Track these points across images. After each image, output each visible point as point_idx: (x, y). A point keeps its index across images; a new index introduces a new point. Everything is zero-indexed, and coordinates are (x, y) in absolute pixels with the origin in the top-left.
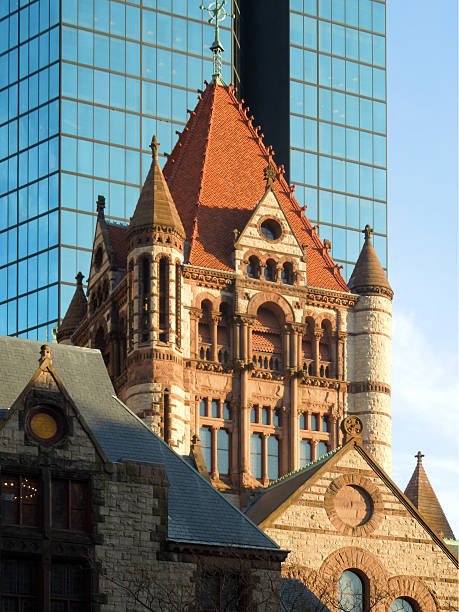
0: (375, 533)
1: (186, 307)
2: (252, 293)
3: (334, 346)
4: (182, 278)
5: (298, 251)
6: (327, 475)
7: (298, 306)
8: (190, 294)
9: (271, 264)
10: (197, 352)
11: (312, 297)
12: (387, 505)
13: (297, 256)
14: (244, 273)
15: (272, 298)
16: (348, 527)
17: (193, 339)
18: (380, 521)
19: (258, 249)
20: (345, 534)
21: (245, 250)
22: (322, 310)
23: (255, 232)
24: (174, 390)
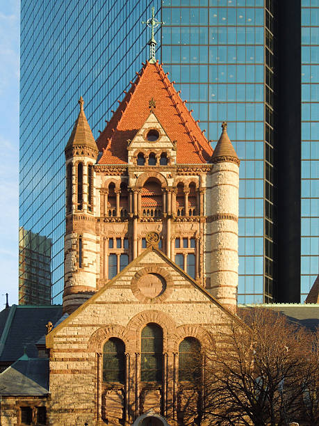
0: (167, 300)
1: (97, 189)
2: (139, 174)
3: (198, 196)
4: (95, 173)
5: (171, 145)
6: (133, 269)
7: (170, 177)
8: (99, 181)
9: (152, 156)
10: (106, 213)
11: (180, 170)
12: (176, 283)
13: (170, 148)
14: (134, 163)
15: (152, 175)
16: (147, 298)
17: (103, 205)
18: (171, 293)
19: (143, 148)
20: (145, 303)
21: (135, 150)
22: (189, 177)
23: (141, 139)
24: (85, 235)
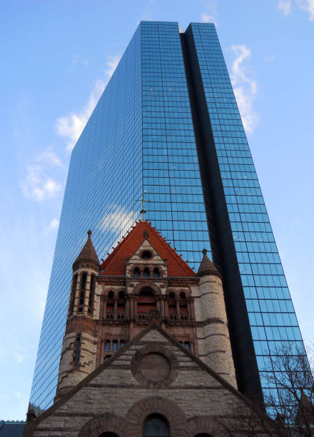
0: (173, 384)
1: (98, 296)
2: (135, 284)
3: (189, 305)
4: (96, 283)
5: (162, 262)
6: (133, 347)
7: (162, 287)
8: (99, 289)
9: (146, 270)
10: (105, 317)
11: (170, 282)
12: (181, 364)
13: (161, 264)
14: (131, 275)
15: (147, 284)
16: (149, 382)
17: (102, 310)
18: (177, 376)
19: (139, 264)
20: (147, 387)
21: (132, 265)
22: (179, 288)
23: (137, 257)
24: (84, 335)
